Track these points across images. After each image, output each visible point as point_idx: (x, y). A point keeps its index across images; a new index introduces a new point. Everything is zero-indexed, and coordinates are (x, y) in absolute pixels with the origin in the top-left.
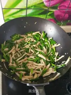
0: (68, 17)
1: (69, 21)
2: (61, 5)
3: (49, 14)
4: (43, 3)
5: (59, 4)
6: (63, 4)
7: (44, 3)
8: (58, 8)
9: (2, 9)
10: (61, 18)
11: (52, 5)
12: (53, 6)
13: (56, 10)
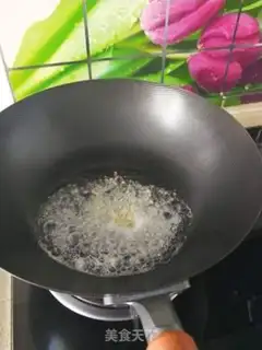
0: (243, 73)
1: (247, 88)
2: (206, 34)
3: (169, 71)
4: (142, 33)
5: (198, 32)
6: (213, 31)
7: (147, 33)
8: (199, 47)
9: (7, 70)
10: (216, 79)
11: (175, 39)
12: (178, 41)
13: (193, 54)
